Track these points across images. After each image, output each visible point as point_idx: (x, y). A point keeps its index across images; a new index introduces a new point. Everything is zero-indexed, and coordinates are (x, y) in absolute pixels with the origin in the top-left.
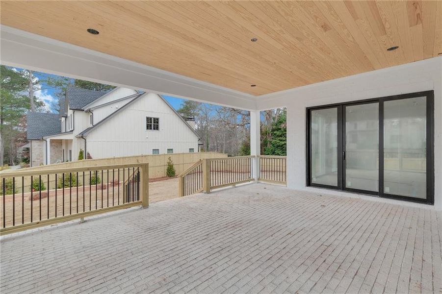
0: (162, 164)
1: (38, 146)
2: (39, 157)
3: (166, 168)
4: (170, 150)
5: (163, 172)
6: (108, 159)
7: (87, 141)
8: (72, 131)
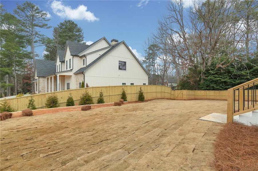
0: (136, 92)
1: (43, 81)
2: (43, 88)
3: (138, 95)
4: (132, 84)
5: (135, 97)
6: (106, 87)
7: (85, 76)
8: (72, 70)
